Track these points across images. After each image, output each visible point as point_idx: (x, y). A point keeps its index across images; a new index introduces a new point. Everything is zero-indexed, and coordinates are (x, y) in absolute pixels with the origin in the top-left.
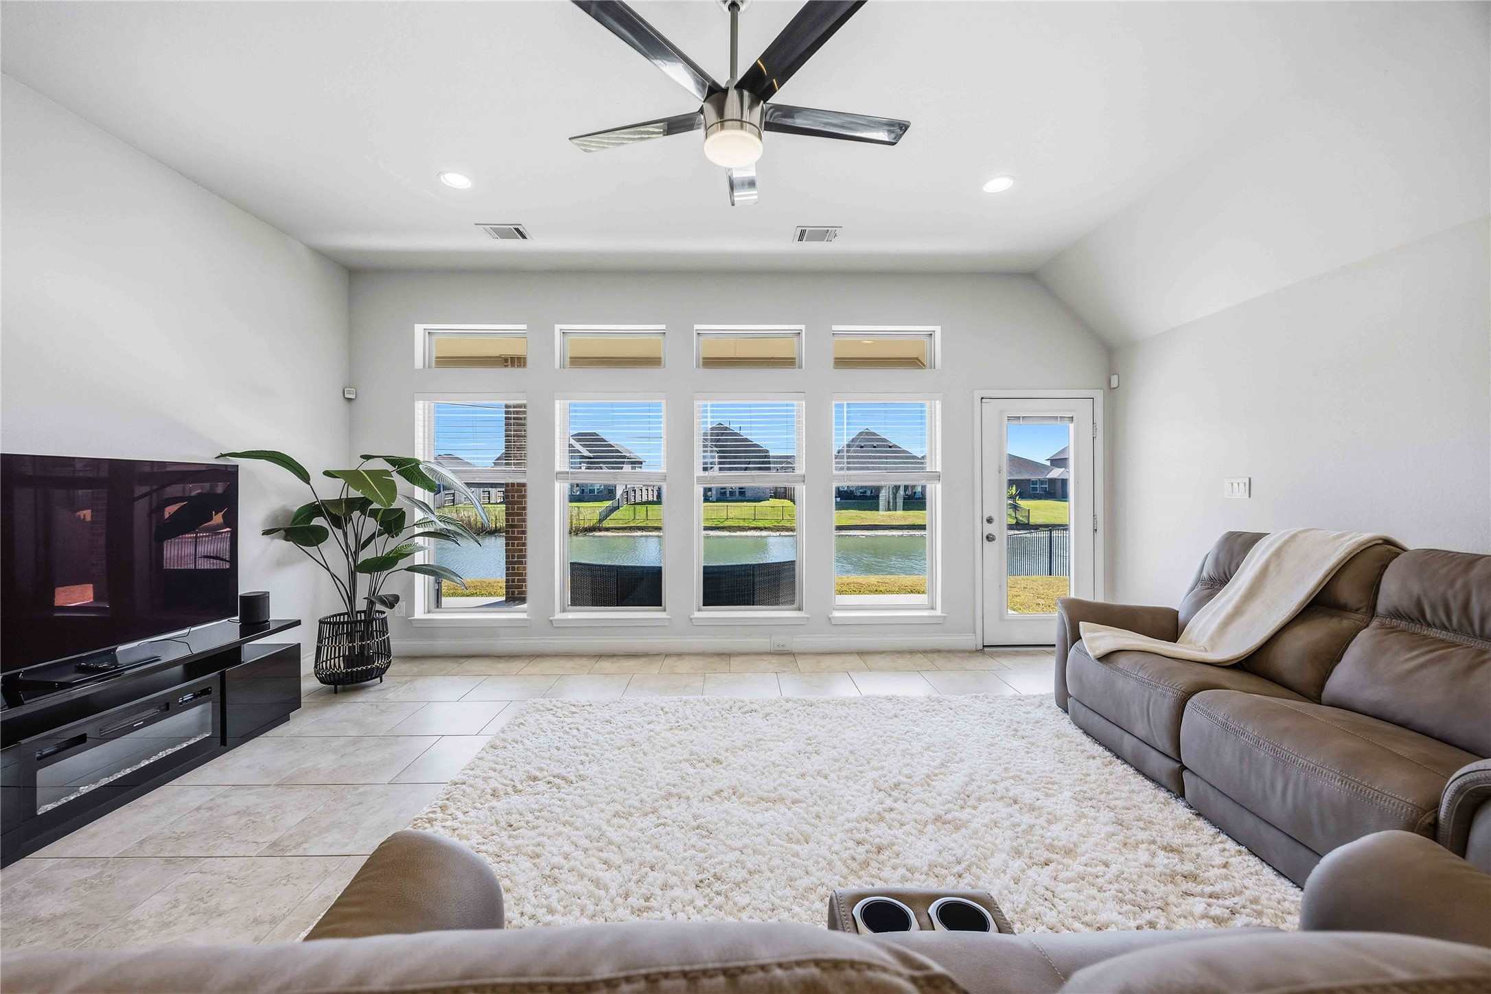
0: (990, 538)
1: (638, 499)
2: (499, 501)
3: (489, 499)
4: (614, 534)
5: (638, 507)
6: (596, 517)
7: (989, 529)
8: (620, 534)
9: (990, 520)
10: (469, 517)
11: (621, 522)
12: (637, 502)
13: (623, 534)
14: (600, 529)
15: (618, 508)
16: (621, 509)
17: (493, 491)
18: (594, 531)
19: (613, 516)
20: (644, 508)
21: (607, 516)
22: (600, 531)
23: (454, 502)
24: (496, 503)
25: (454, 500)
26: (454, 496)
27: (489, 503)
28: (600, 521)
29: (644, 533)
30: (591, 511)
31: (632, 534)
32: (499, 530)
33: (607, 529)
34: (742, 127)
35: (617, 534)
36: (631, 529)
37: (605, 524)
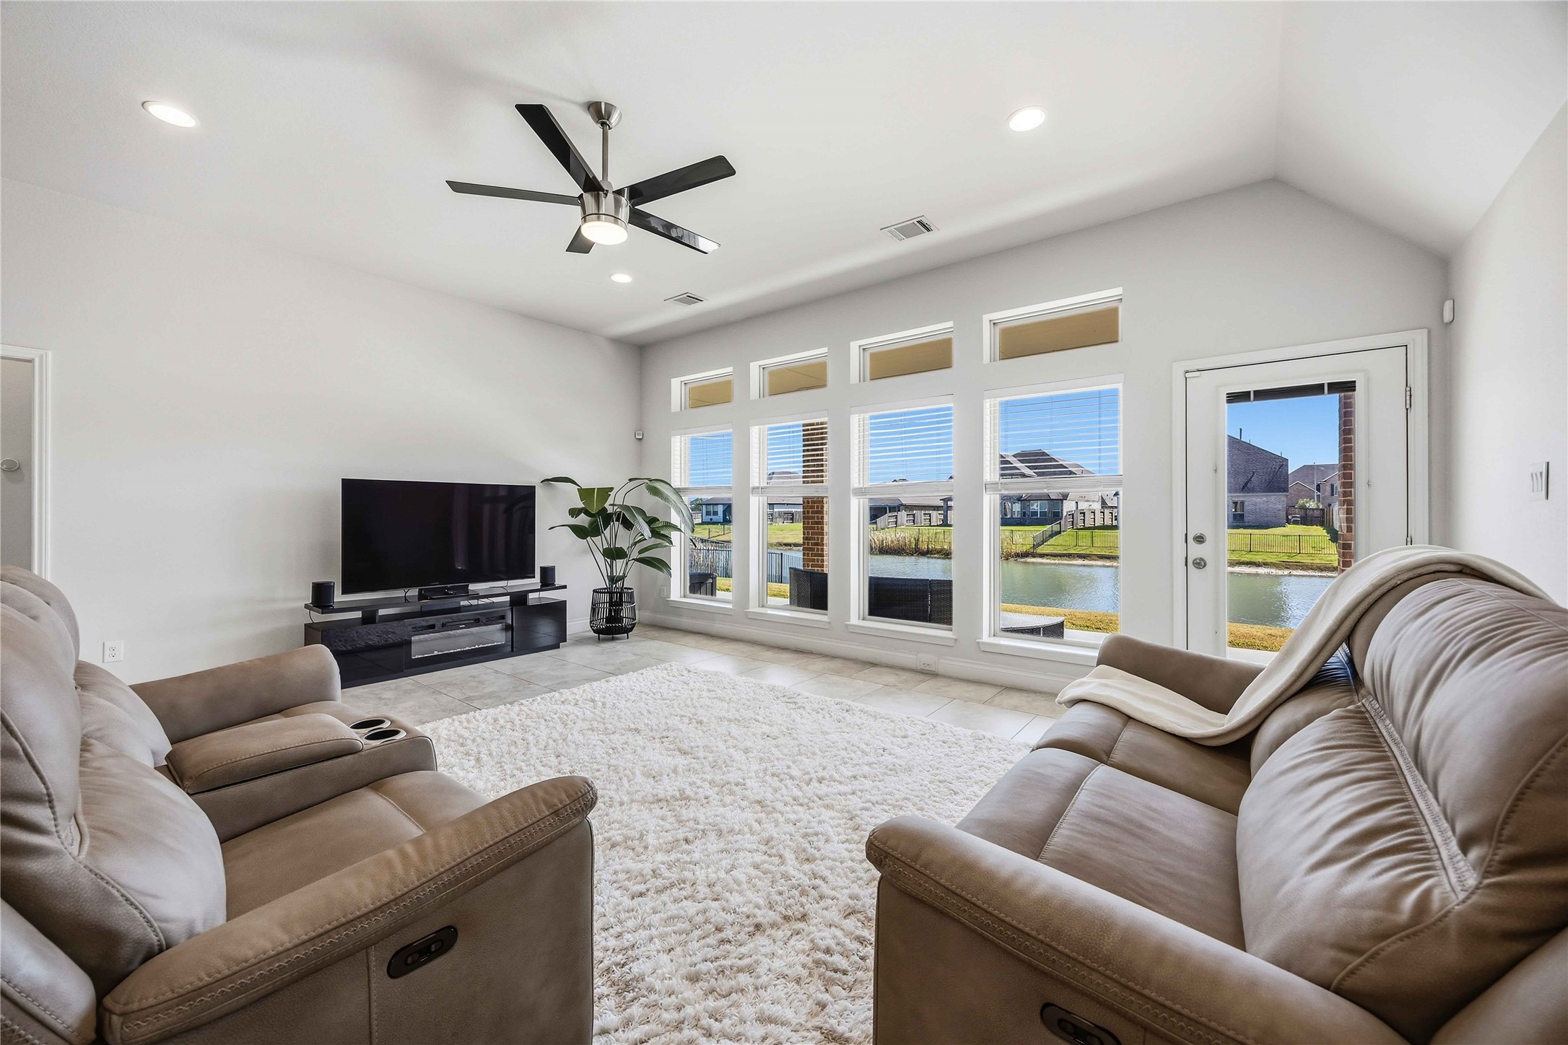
0: (1200, 564)
1: (1089, 523)
2: (939, 523)
3: (930, 521)
4: (1048, 561)
5: (1081, 533)
6: (1030, 541)
7: (1196, 551)
8: (1057, 562)
9: (1200, 539)
10: (905, 537)
11: (1060, 548)
12: (1087, 526)
13: (1060, 562)
14: (1034, 555)
15: (1059, 532)
16: (1062, 533)
17: (934, 514)
18: (1027, 556)
19: (1051, 541)
20: (1088, 533)
21: (1043, 542)
22: (1034, 557)
23: (896, 524)
24: (937, 526)
25: (896, 522)
26: (896, 518)
27: (930, 526)
28: (1035, 546)
29: (1086, 562)
30: (1024, 537)
31: (1070, 562)
32: (932, 550)
33: (1042, 556)
34: (599, 219)
35: (1053, 562)
36: (1069, 556)
37: (1040, 550)
